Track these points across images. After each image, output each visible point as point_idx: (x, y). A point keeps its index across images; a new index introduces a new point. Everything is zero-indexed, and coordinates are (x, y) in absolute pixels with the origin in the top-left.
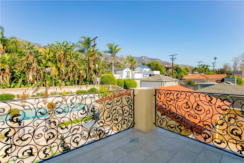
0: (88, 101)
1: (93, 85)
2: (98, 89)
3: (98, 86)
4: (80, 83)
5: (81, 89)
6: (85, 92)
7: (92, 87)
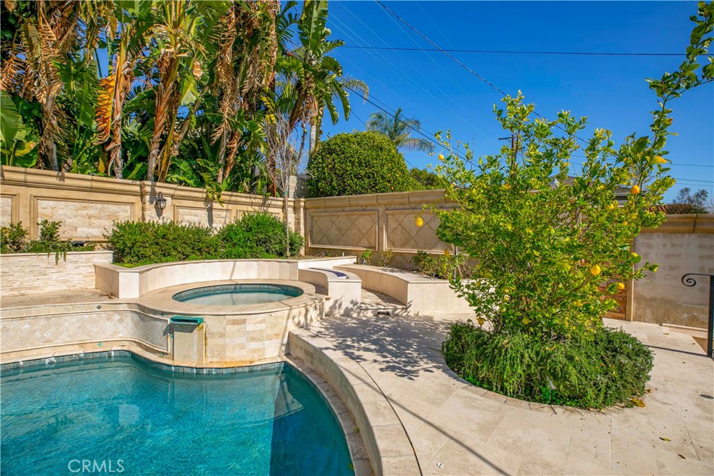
0: (249, 327)
1: (258, 200)
2: (291, 226)
3: (290, 210)
4: (152, 164)
5: (159, 211)
6: (200, 240)
7: (250, 209)
